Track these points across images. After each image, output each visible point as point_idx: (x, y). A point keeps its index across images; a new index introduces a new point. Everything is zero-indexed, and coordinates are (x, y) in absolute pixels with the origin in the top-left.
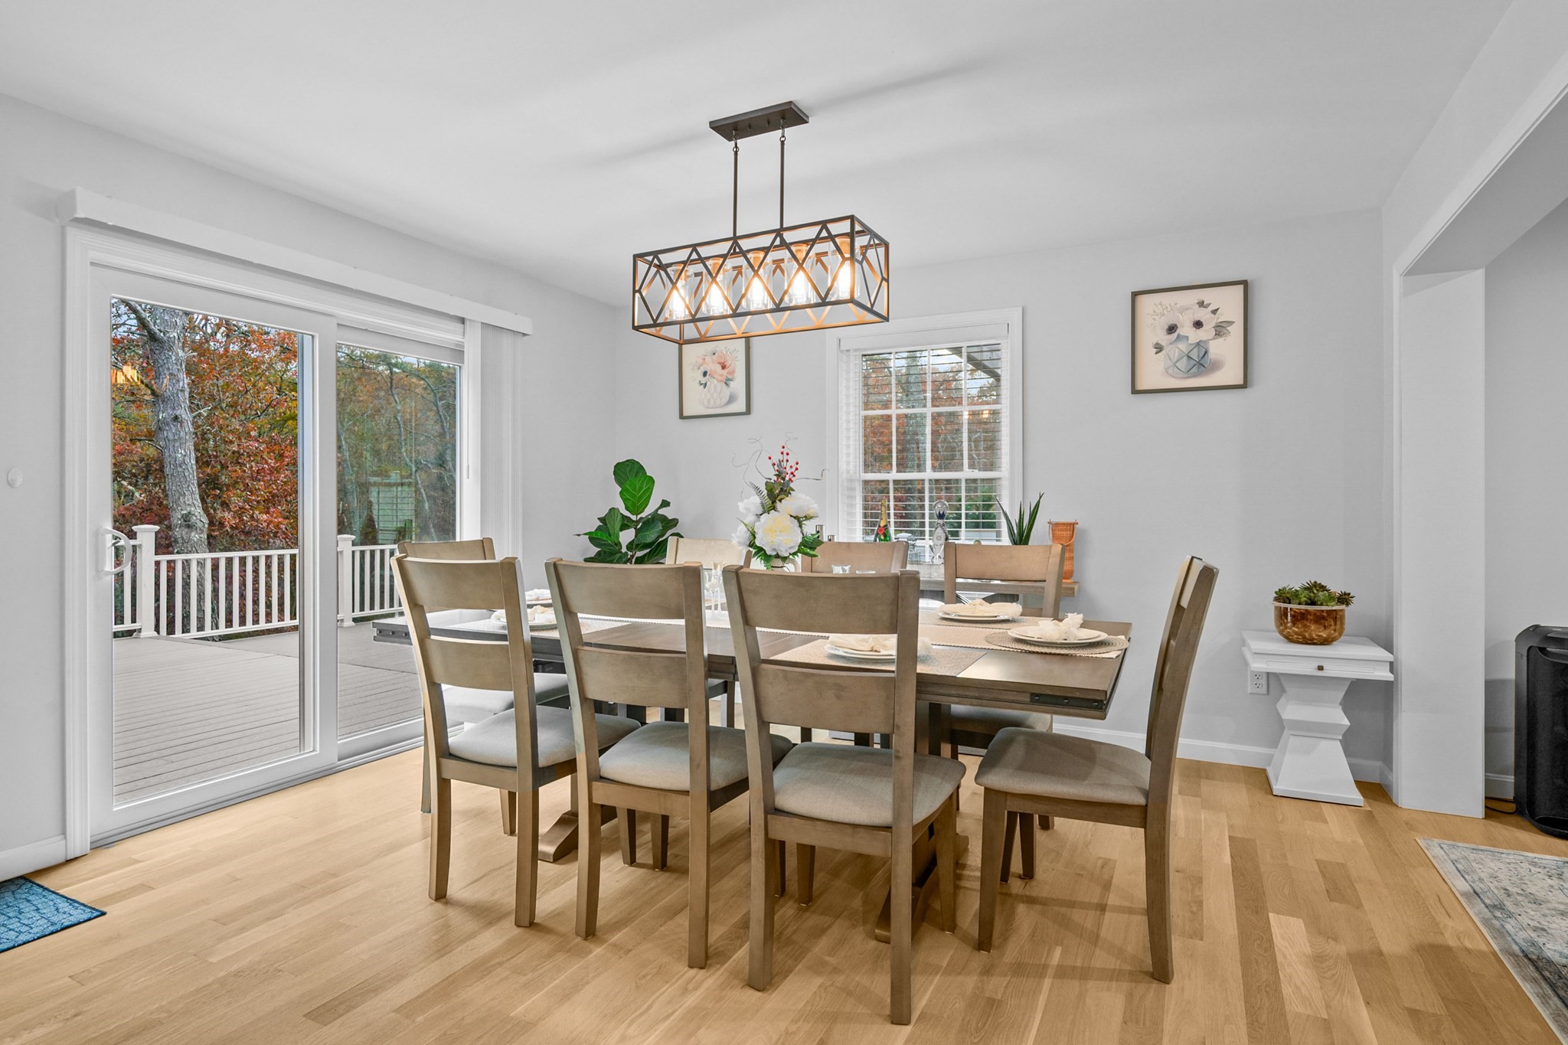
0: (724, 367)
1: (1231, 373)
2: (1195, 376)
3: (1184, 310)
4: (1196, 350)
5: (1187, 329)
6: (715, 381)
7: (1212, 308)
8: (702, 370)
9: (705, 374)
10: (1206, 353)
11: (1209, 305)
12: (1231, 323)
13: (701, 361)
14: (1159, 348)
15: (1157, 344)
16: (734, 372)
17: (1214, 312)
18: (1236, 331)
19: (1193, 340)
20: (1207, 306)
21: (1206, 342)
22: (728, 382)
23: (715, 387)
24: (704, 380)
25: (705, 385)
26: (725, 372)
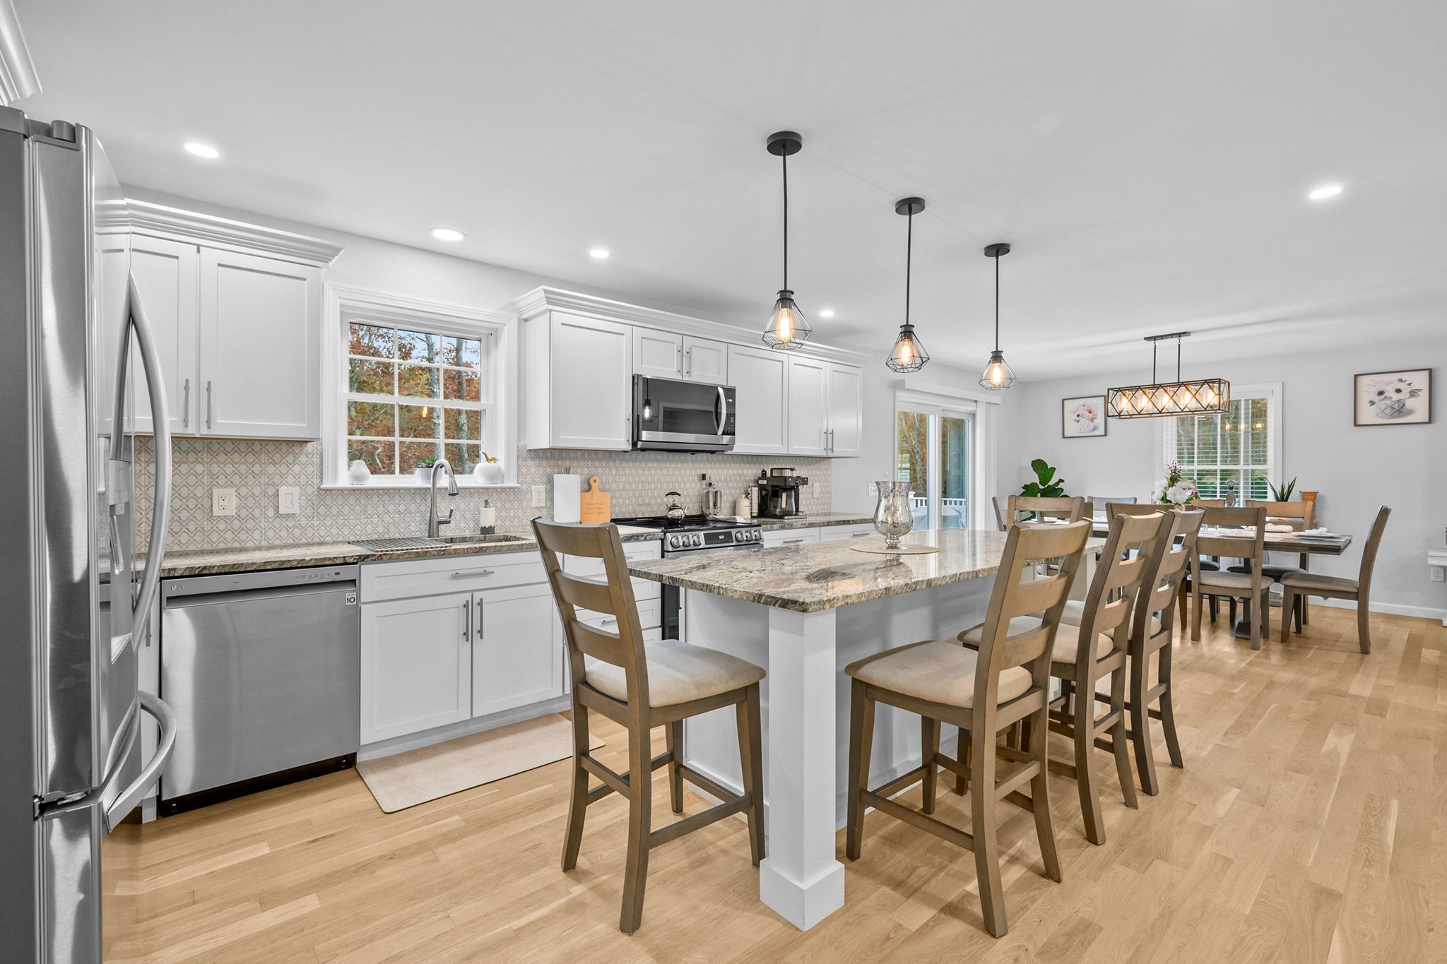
0: (1090, 412)
1: (1420, 417)
2: (1396, 417)
3: (1389, 383)
4: (1397, 404)
5: (1391, 393)
6: (1085, 419)
7: (1408, 382)
8: (1077, 413)
9: (1079, 415)
10: (1404, 405)
12: (1420, 391)
13: (1077, 409)
14: (1372, 403)
15: (1371, 400)
16: (1097, 415)
17: (1409, 384)
18: (1424, 395)
19: (1395, 399)
20: (1405, 381)
21: (1404, 400)
23: (1085, 423)
24: (1077, 419)
25: (1078, 421)
26: (1091, 415)
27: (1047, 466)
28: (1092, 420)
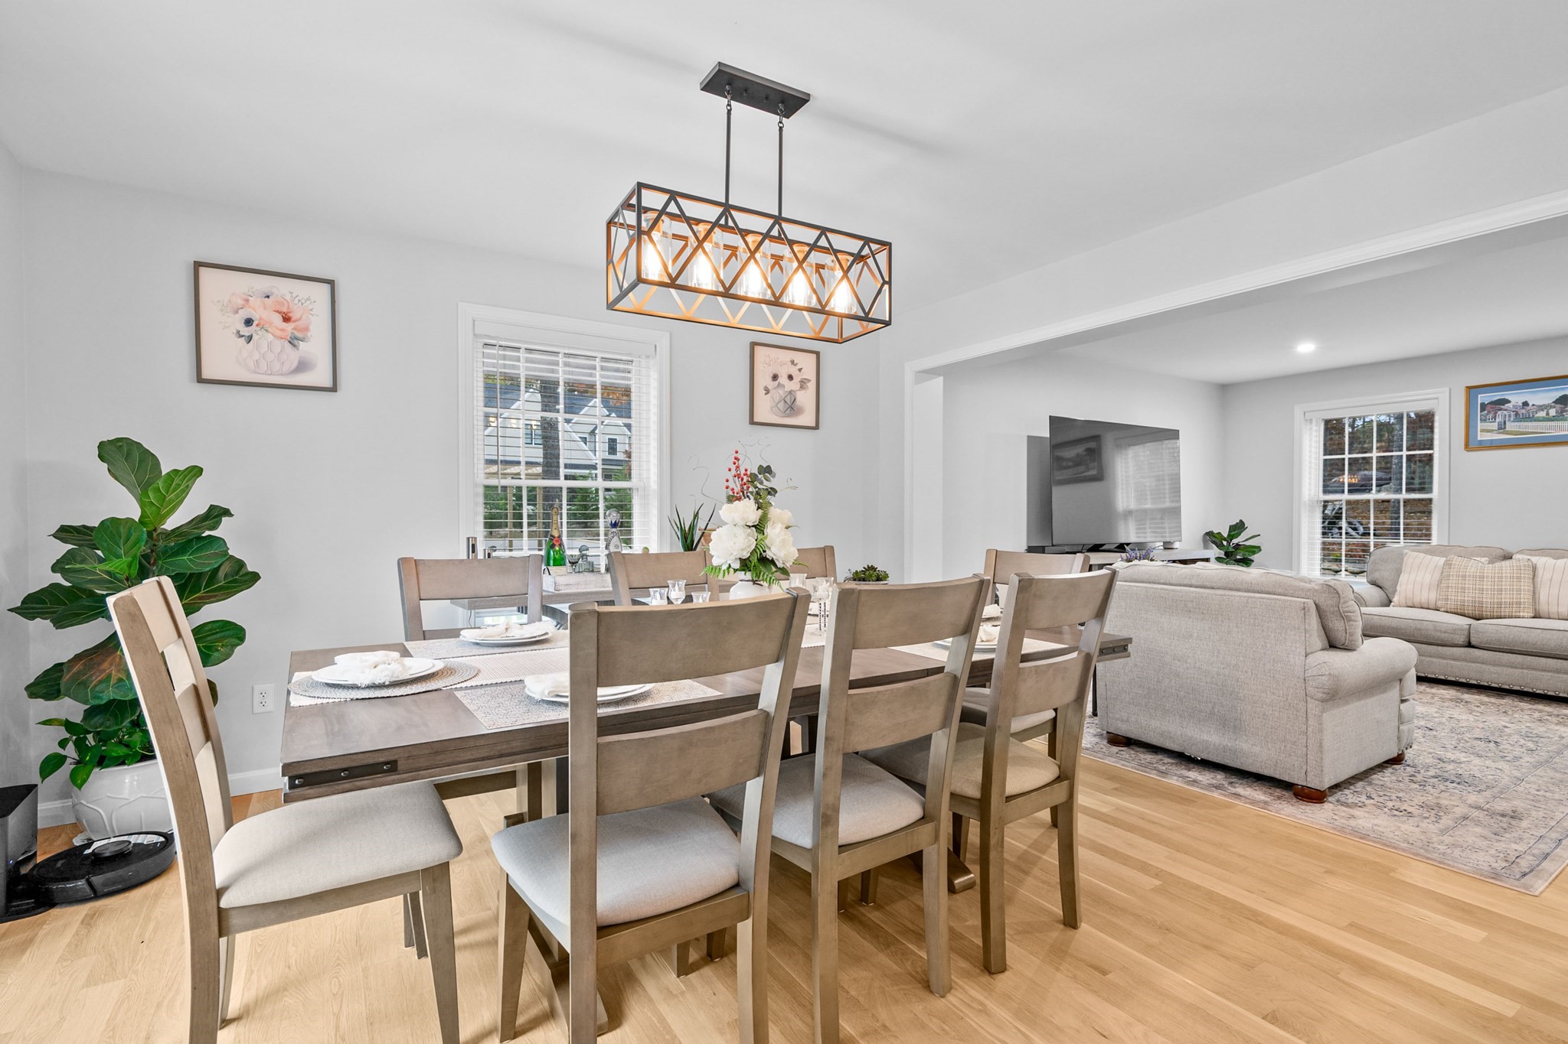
0: (287, 319)
1: (808, 419)
2: (788, 416)
3: (782, 364)
4: (789, 396)
5: (783, 379)
6: (270, 337)
7: (799, 367)
8: (244, 314)
9: (249, 322)
10: (795, 400)
11: (797, 364)
12: (809, 381)
13: (240, 302)
14: (767, 391)
15: (766, 387)
16: (307, 329)
17: (800, 370)
18: (812, 386)
19: (787, 389)
20: (796, 365)
21: (795, 391)
22: (296, 342)
23: (270, 345)
24: (246, 331)
25: (250, 339)
26: (289, 327)
27: (156, 463)
28: (293, 342)
